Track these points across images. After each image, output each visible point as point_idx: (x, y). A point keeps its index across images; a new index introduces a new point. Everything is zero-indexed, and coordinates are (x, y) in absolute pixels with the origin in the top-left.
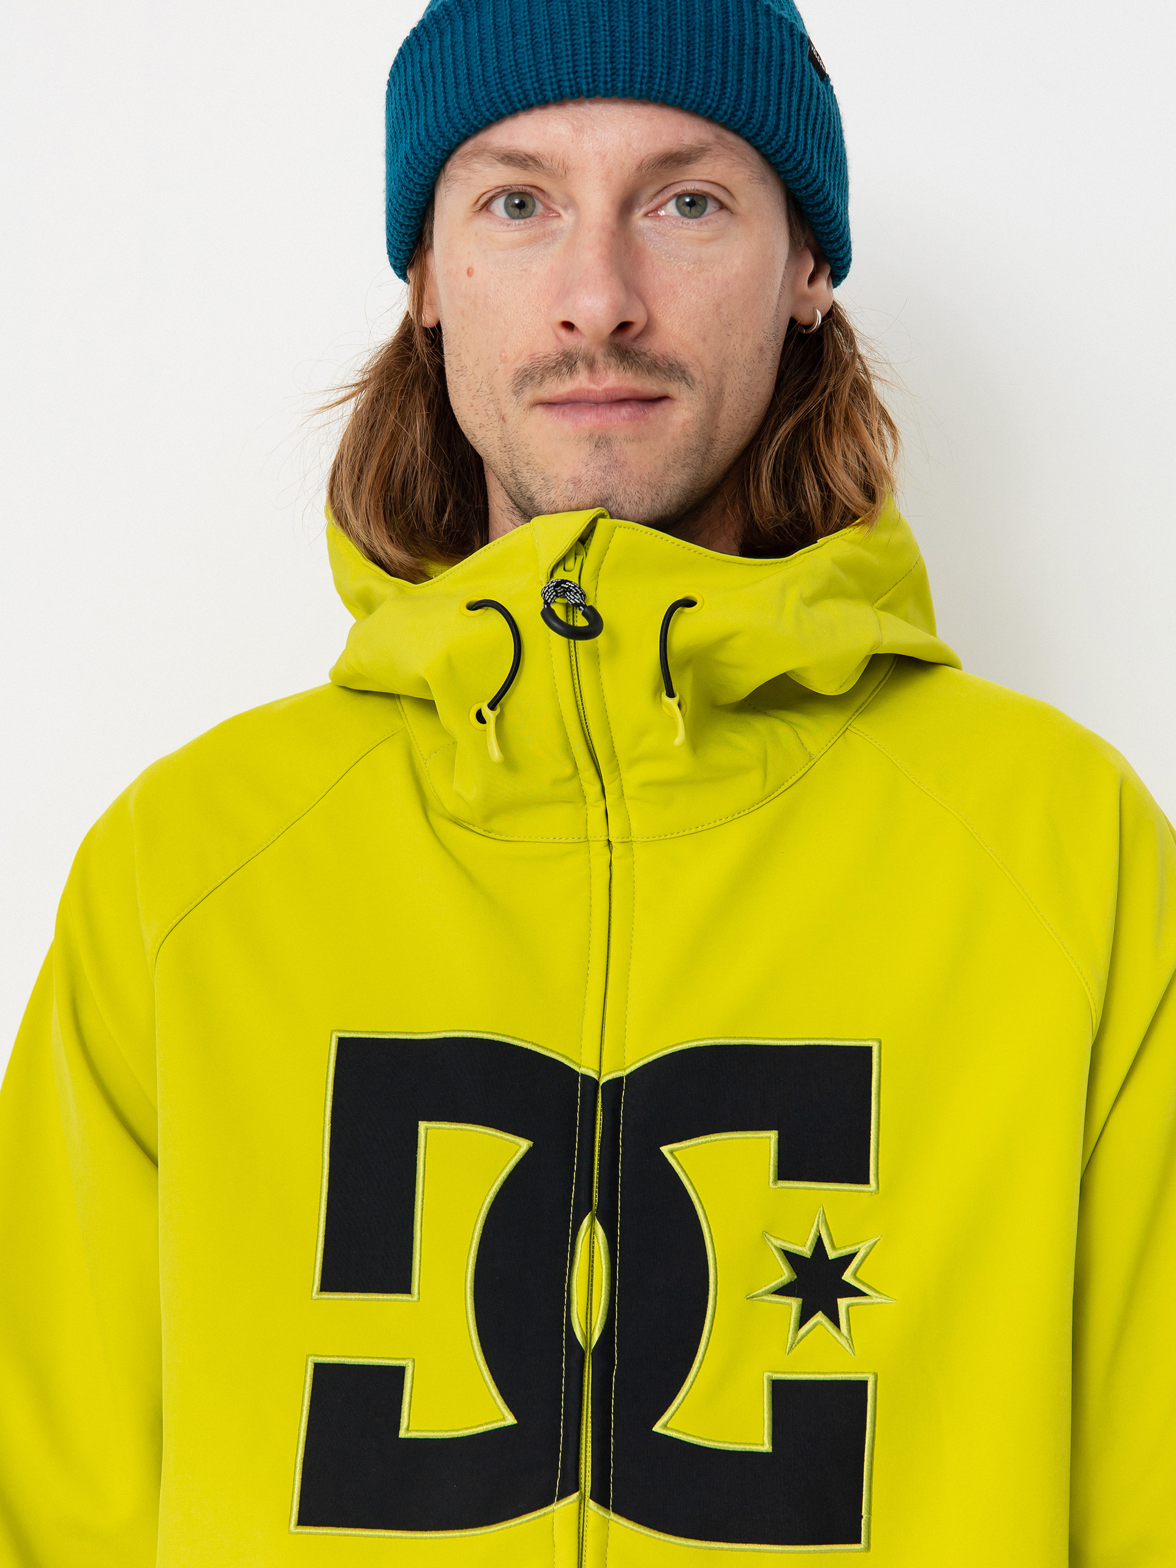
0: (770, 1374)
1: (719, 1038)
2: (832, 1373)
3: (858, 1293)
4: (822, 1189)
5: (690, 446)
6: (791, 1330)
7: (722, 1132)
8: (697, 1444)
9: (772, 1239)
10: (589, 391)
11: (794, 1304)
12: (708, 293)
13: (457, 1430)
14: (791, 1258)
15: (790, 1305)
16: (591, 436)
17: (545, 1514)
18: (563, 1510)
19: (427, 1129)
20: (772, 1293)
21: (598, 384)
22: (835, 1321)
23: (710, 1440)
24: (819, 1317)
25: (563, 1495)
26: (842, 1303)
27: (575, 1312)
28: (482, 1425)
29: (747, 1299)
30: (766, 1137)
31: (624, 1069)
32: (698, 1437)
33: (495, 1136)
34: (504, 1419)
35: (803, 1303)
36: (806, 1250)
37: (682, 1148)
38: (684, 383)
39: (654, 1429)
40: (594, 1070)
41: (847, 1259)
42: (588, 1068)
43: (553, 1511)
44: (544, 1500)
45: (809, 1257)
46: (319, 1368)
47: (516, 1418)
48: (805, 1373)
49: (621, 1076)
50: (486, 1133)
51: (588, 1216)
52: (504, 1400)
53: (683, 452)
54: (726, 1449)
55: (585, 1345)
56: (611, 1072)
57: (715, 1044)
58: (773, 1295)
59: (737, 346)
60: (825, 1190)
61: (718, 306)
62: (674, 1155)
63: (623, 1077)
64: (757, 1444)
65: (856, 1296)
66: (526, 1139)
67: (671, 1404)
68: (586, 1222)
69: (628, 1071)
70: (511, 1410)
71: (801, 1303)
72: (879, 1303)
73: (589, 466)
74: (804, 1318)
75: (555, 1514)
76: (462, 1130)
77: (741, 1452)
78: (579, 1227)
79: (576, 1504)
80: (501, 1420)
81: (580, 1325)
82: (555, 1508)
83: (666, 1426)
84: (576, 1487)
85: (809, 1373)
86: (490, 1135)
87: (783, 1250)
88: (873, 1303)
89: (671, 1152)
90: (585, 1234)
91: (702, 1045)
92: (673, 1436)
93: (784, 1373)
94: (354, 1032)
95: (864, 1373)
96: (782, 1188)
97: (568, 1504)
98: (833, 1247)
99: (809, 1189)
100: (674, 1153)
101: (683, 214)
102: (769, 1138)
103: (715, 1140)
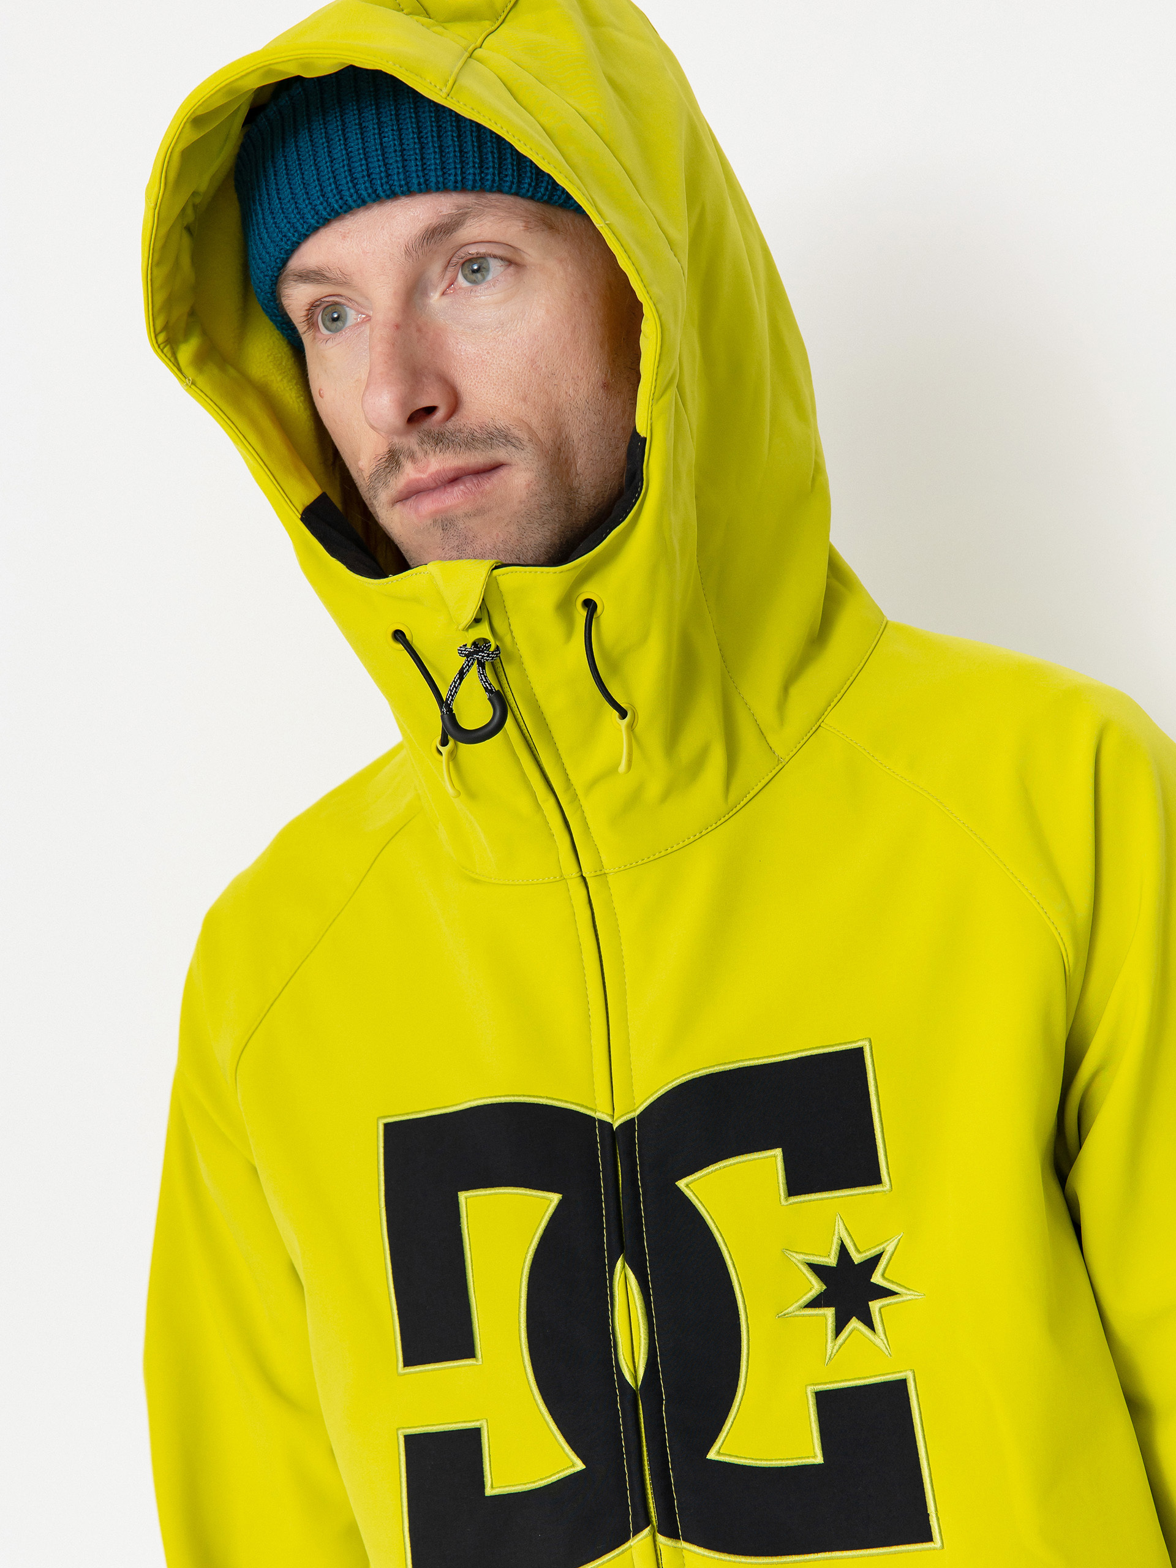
0: (812, 1387)
1: (714, 1066)
2: (871, 1377)
3: (889, 1293)
4: (835, 1197)
5: (543, 503)
6: (829, 1340)
7: (730, 1158)
8: (750, 1465)
9: (794, 1254)
10: (417, 480)
11: (829, 1314)
12: (518, 353)
13: (534, 1482)
14: (818, 1270)
15: (824, 1315)
16: (435, 521)
17: (623, 1552)
18: (640, 1544)
19: (466, 1198)
20: (804, 1307)
21: (423, 472)
22: (870, 1324)
23: (761, 1460)
24: (854, 1323)
25: (637, 1531)
26: (875, 1306)
27: (621, 1353)
28: (554, 1474)
29: (779, 1317)
30: (771, 1156)
31: (635, 1110)
32: (750, 1458)
33: (526, 1195)
34: (573, 1465)
35: (836, 1312)
36: (831, 1260)
37: (695, 1180)
38: (511, 446)
39: (708, 1457)
40: (608, 1115)
41: (874, 1261)
42: (603, 1113)
43: (631, 1547)
44: (620, 1538)
45: (835, 1266)
46: (409, 1439)
47: (584, 1463)
48: (846, 1380)
49: (632, 1117)
50: (517, 1194)
51: (620, 1259)
52: (571, 1448)
53: (537, 512)
54: (779, 1466)
55: (635, 1385)
56: (622, 1116)
57: (711, 1073)
58: (806, 1309)
59: (571, 392)
60: (838, 1197)
61: (533, 361)
62: (690, 1188)
63: (635, 1118)
64: (808, 1457)
65: (886, 1296)
66: (555, 1192)
67: (721, 1430)
68: (619, 1264)
69: (638, 1112)
70: (579, 1456)
71: (834, 1312)
72: (909, 1300)
73: (446, 549)
74: (840, 1326)
75: (633, 1550)
76: (496, 1194)
77: (795, 1467)
78: (614, 1271)
79: (650, 1538)
80: (571, 1467)
81: (627, 1366)
82: (632, 1544)
83: (719, 1452)
84: (648, 1522)
85: (849, 1380)
86: (521, 1194)
87: (807, 1264)
88: (903, 1301)
89: (687, 1186)
90: (620, 1277)
91: (698, 1076)
92: (726, 1461)
93: (825, 1383)
94: (396, 1115)
95: (901, 1372)
96: (794, 1203)
97: (642, 1539)
98: (858, 1251)
99: (822, 1199)
100: (689, 1186)
101: (474, 282)
102: (775, 1156)
103: (724, 1167)
